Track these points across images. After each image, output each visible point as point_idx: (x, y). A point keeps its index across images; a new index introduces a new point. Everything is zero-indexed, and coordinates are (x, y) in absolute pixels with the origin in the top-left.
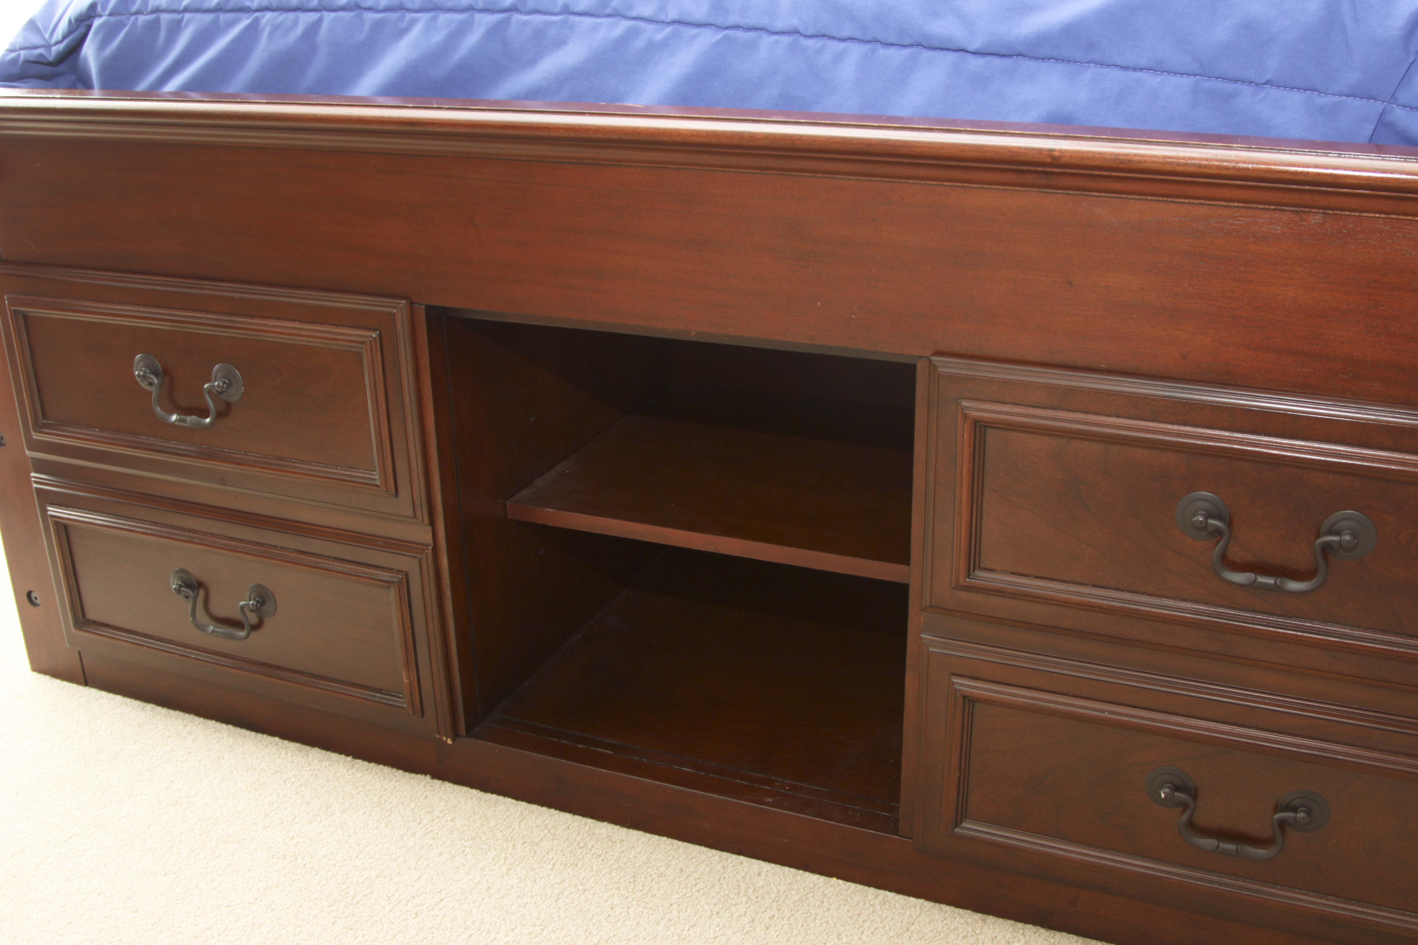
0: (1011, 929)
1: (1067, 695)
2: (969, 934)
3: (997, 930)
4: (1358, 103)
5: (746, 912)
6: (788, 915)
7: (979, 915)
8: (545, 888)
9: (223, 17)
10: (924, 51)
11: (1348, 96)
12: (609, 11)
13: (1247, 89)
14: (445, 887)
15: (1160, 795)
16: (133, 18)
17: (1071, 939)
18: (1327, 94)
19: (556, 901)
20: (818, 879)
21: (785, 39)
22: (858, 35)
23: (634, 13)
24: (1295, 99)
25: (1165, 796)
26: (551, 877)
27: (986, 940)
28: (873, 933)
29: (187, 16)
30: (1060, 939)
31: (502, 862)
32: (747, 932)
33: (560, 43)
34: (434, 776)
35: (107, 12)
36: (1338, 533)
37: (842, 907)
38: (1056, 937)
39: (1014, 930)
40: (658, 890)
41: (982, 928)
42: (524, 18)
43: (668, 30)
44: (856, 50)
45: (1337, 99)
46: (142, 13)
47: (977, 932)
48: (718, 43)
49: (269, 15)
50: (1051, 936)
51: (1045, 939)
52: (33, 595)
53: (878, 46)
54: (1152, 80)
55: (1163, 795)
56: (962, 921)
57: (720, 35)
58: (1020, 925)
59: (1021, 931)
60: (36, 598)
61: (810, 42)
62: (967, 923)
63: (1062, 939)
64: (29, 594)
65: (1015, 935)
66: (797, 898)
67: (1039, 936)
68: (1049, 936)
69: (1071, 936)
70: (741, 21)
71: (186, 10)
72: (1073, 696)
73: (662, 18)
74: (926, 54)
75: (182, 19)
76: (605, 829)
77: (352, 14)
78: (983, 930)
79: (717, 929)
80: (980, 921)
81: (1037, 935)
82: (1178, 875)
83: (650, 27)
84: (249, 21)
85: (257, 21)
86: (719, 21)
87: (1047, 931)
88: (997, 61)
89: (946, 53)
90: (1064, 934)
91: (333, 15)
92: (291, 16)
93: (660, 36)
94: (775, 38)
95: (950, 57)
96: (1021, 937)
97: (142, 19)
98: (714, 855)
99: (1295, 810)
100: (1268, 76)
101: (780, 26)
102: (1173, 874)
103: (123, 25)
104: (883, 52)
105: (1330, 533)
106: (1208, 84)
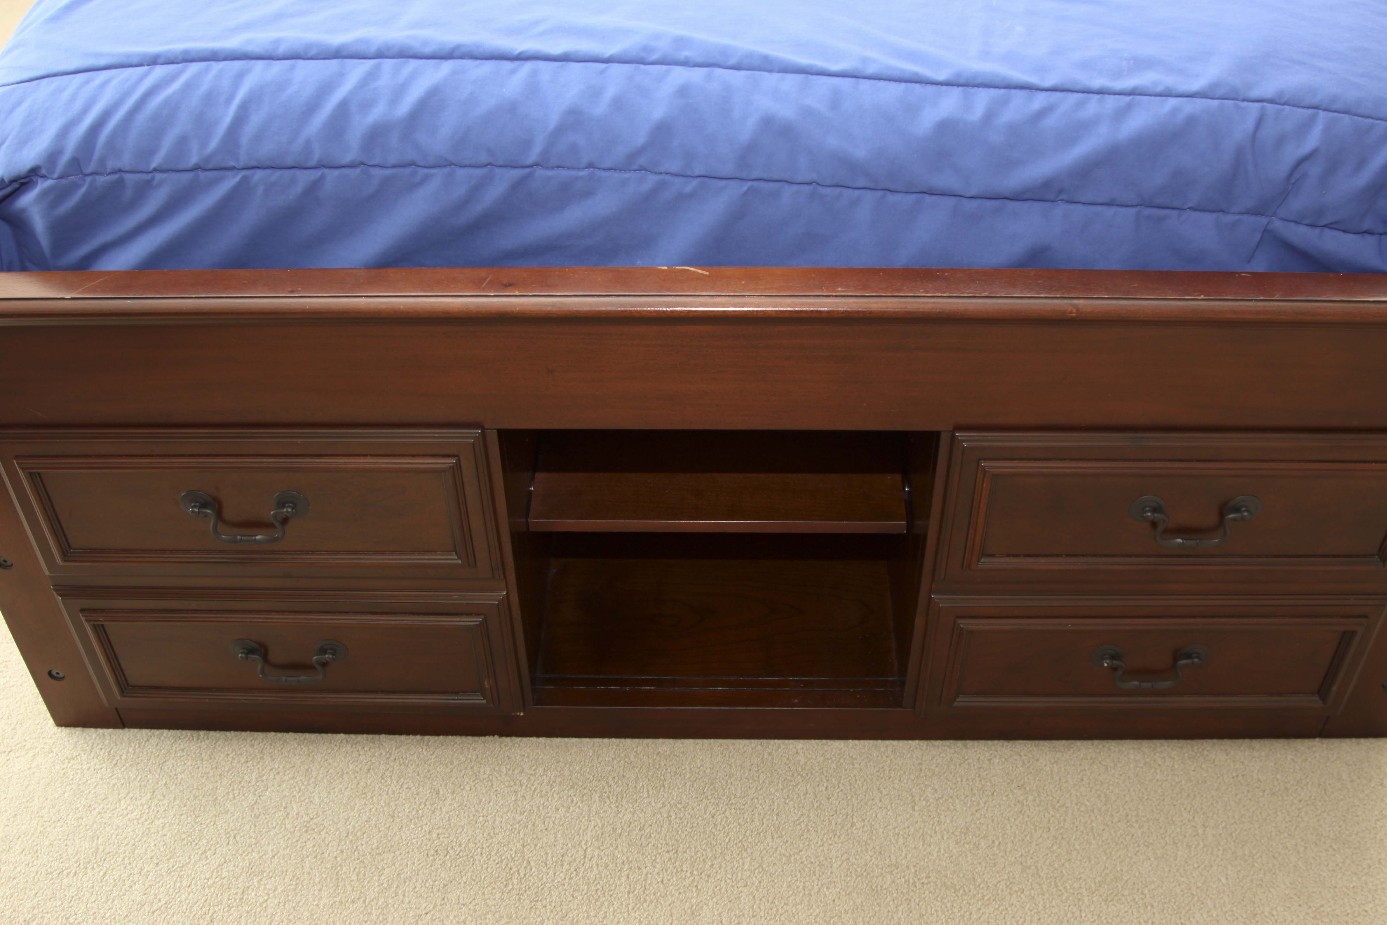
4: (1252, 218)
5: (806, 790)
6: (836, 783)
8: (654, 815)
9: (202, 175)
10: (927, 196)
11: (1243, 214)
12: (635, 167)
13: (1175, 213)
14: (581, 838)
16: (89, 179)
18: (1228, 213)
19: (670, 824)
20: (840, 744)
21: (806, 188)
22: (871, 185)
23: (662, 169)
24: (1208, 219)
26: (653, 804)
28: (900, 780)
29: (158, 176)
31: (608, 802)
32: (817, 807)
33: (587, 194)
34: (501, 735)
35: (56, 175)
37: (868, 764)
40: (736, 790)
42: (550, 173)
43: (695, 182)
44: (869, 197)
45: (1238, 217)
46: (102, 174)
48: (745, 194)
49: (259, 174)
52: (54, 673)
53: (888, 192)
54: (1109, 212)
55: (1106, 665)
56: (952, 751)
57: (746, 186)
60: (58, 673)
61: (828, 191)
62: (955, 752)
64: (50, 673)
66: (834, 766)
70: (765, 176)
71: (155, 170)
73: (689, 173)
74: (928, 199)
75: (153, 179)
76: (664, 746)
77: (358, 170)
79: (796, 811)
83: (677, 180)
84: (237, 179)
85: (245, 180)
86: (744, 175)
88: (989, 203)
89: (946, 198)
91: (336, 172)
92: (287, 173)
93: (688, 189)
94: (795, 188)
95: (950, 201)
97: (102, 180)
98: (754, 743)
100: (1190, 205)
101: (800, 178)
103: (76, 186)
104: (891, 198)
106: (1147, 212)
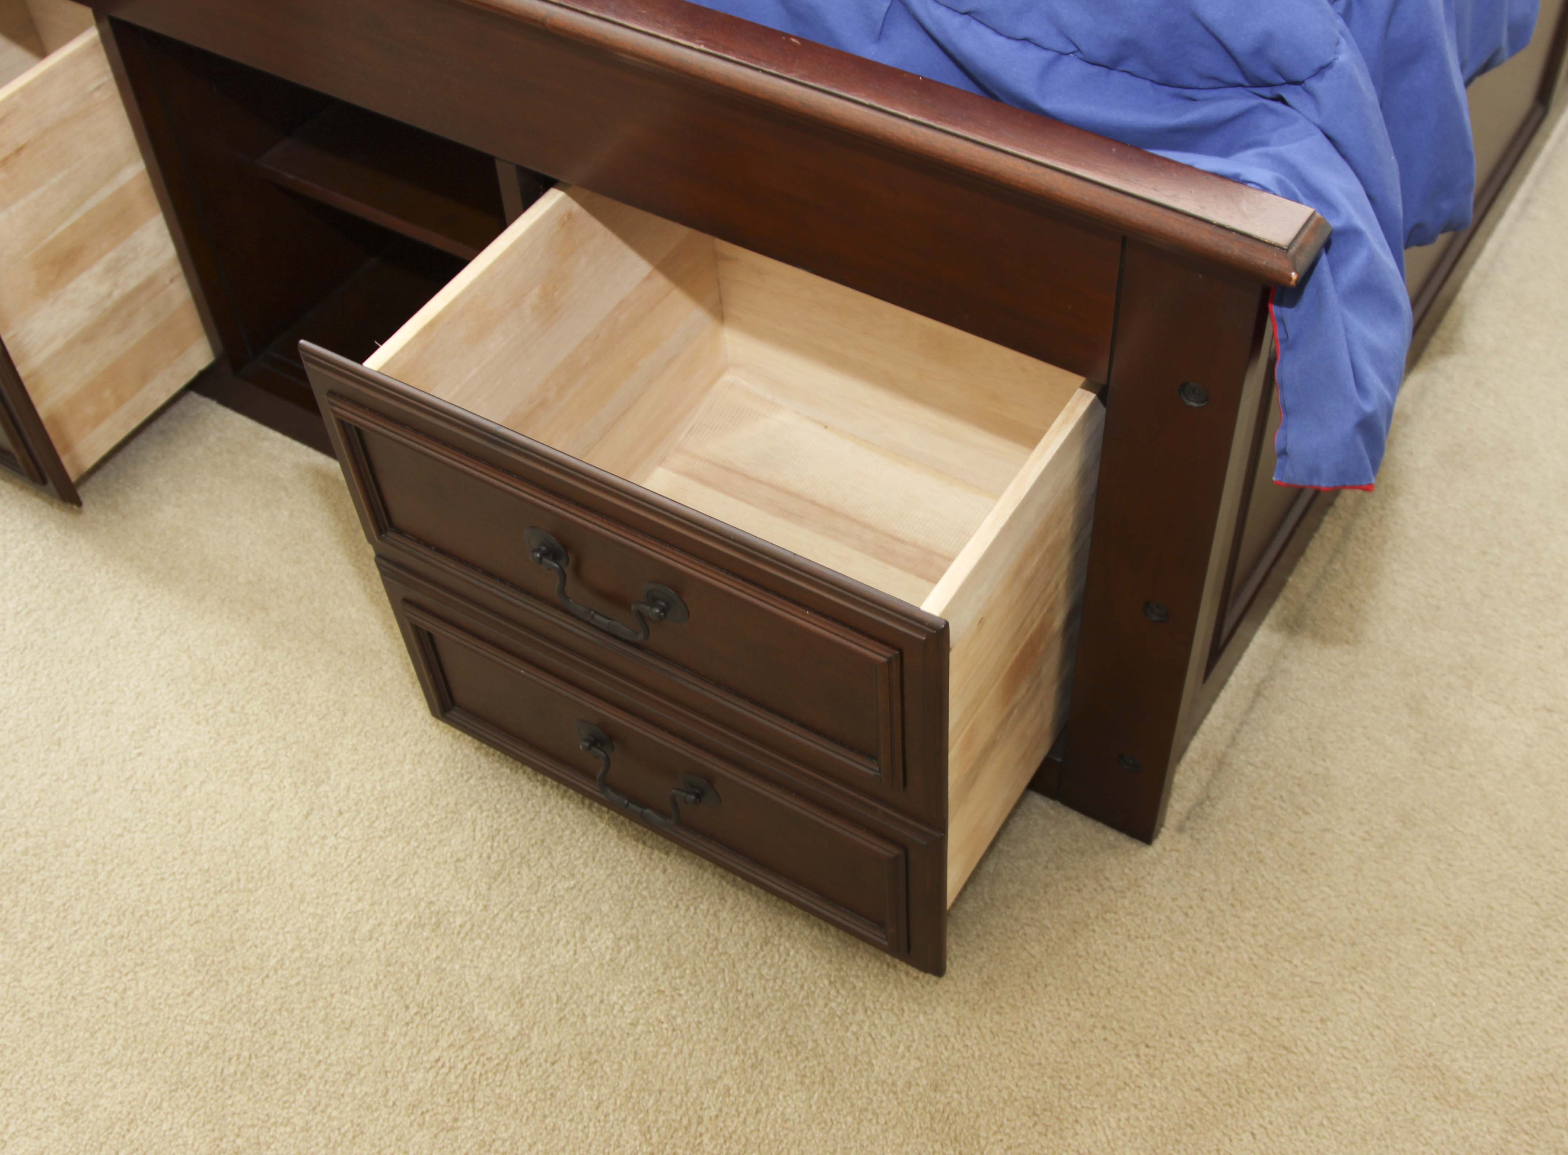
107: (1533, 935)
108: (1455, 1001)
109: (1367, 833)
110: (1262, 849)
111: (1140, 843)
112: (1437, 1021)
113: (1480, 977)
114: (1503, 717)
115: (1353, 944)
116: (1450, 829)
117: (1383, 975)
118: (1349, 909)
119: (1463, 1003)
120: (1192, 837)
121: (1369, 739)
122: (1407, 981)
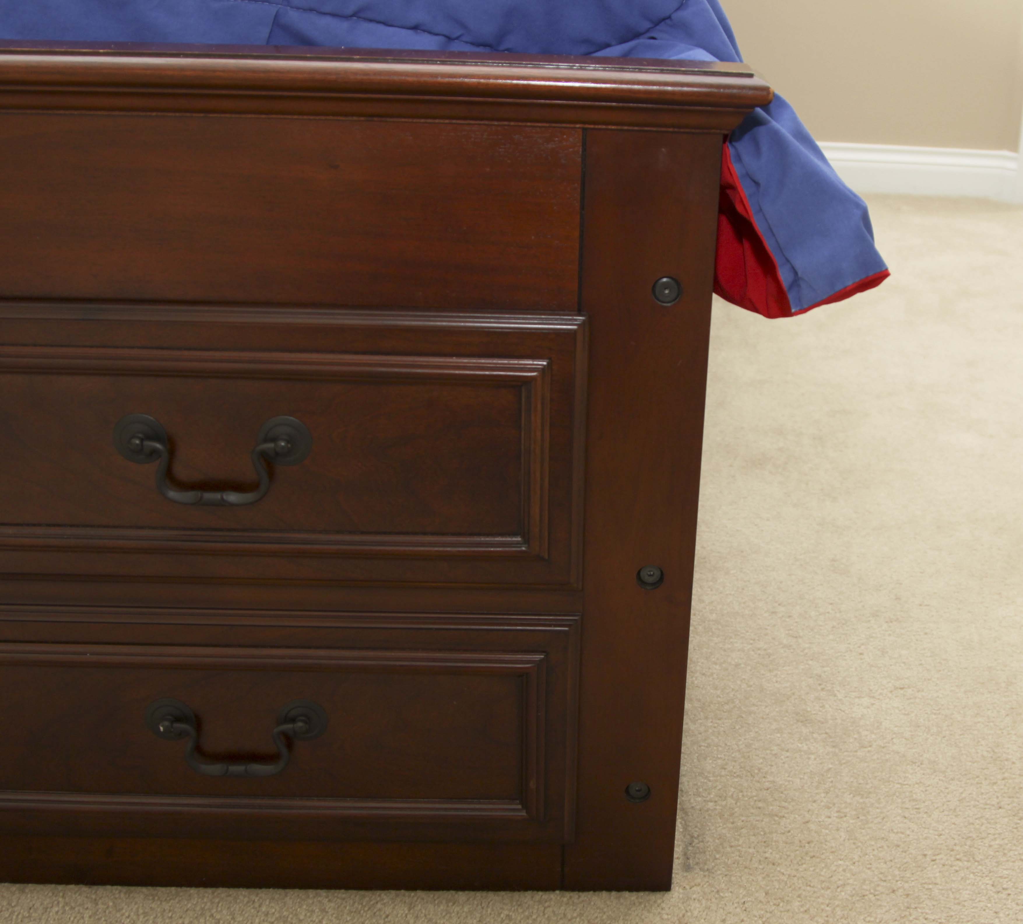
0: (50, 894)
1: (46, 642)
2: (4, 909)
3: (36, 898)
7: (18, 885)
15: (159, 729)
17: (114, 891)
25: (164, 729)
27: (22, 911)
30: (103, 893)
36: (274, 440)
38: (98, 892)
39: (53, 894)
41: (19, 899)
47: (13, 905)
50: (93, 892)
51: (87, 897)
55: (162, 729)
58: (61, 887)
59: (61, 894)
63: (105, 892)
65: (54, 898)
67: (80, 895)
68: (91, 892)
69: (115, 887)
72: (53, 642)
78: (20, 901)
80: (17, 892)
81: (77, 894)
82: (198, 806)
87: (90, 888)
90: (109, 887)
96: (60, 899)
99: (293, 720)
102: (193, 805)
105: (266, 440)
107: (1016, 828)
108: (1003, 895)
109: (838, 812)
110: (767, 855)
111: (662, 893)
112: (1001, 915)
113: (1006, 872)
114: (873, 704)
115: (894, 891)
116: (899, 786)
117: (935, 903)
118: (869, 869)
119: (1009, 895)
120: (701, 869)
121: (787, 751)
122: (955, 898)
